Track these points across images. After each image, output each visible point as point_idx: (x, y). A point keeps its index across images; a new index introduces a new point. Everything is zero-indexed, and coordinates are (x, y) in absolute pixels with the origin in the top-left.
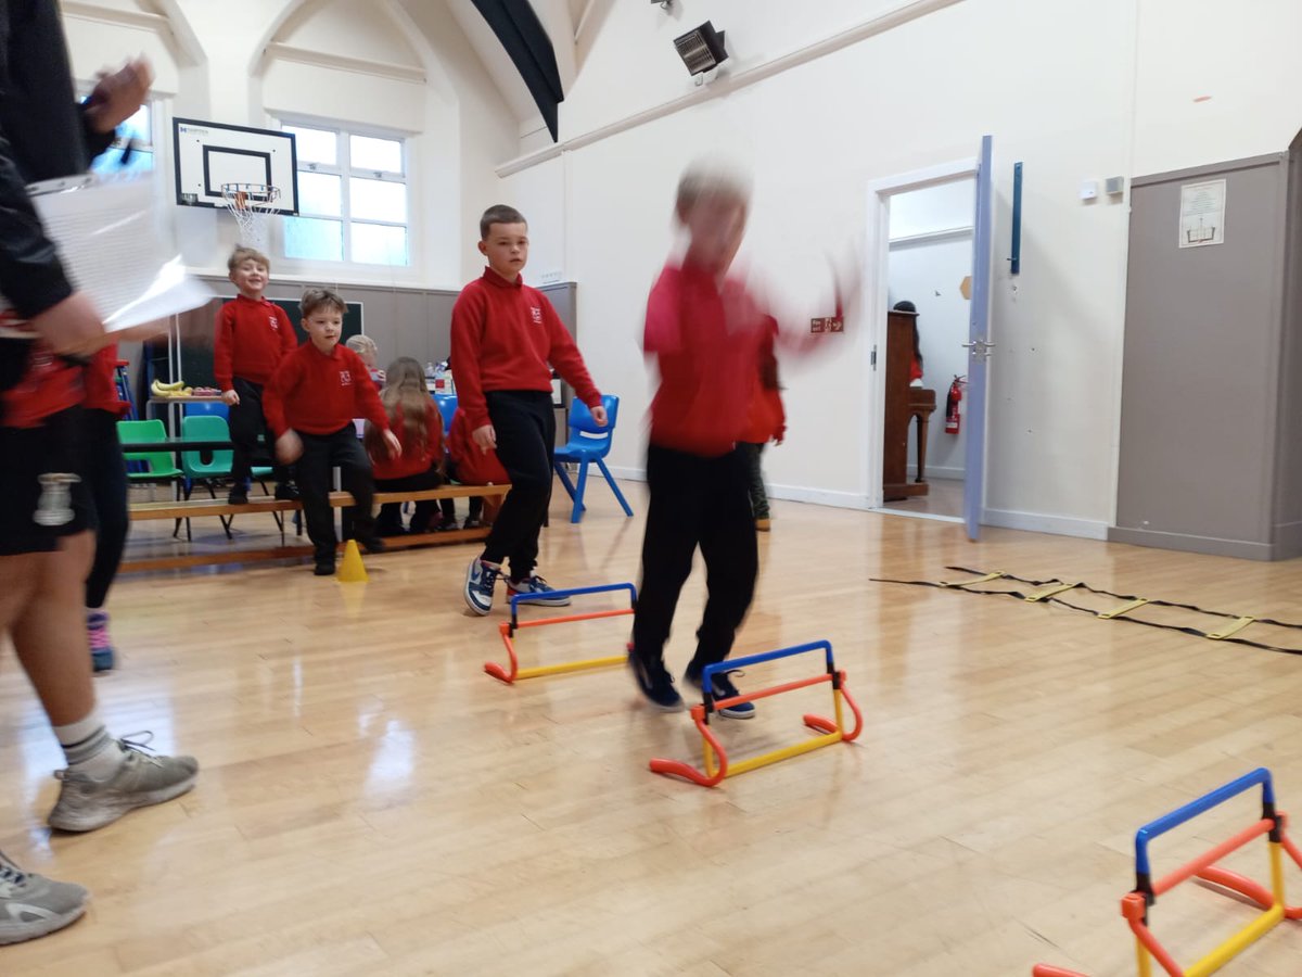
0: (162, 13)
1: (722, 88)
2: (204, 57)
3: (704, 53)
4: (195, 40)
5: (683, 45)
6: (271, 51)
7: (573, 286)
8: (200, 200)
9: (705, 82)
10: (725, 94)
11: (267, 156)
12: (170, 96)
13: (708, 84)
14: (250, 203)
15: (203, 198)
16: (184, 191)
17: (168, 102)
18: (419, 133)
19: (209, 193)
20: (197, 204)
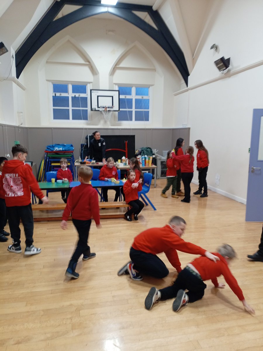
0: (89, 62)
1: (228, 75)
2: (98, 73)
3: (222, 66)
4: (96, 69)
5: (217, 63)
6: (115, 68)
7: (189, 129)
8: (96, 109)
9: (224, 73)
10: (230, 76)
11: (113, 97)
12: (92, 82)
13: (225, 74)
14: (108, 109)
15: (97, 109)
16: (92, 107)
17: (91, 84)
18: (154, 85)
19: (98, 107)
20: (95, 110)
